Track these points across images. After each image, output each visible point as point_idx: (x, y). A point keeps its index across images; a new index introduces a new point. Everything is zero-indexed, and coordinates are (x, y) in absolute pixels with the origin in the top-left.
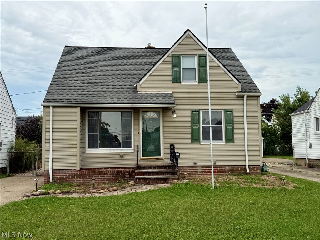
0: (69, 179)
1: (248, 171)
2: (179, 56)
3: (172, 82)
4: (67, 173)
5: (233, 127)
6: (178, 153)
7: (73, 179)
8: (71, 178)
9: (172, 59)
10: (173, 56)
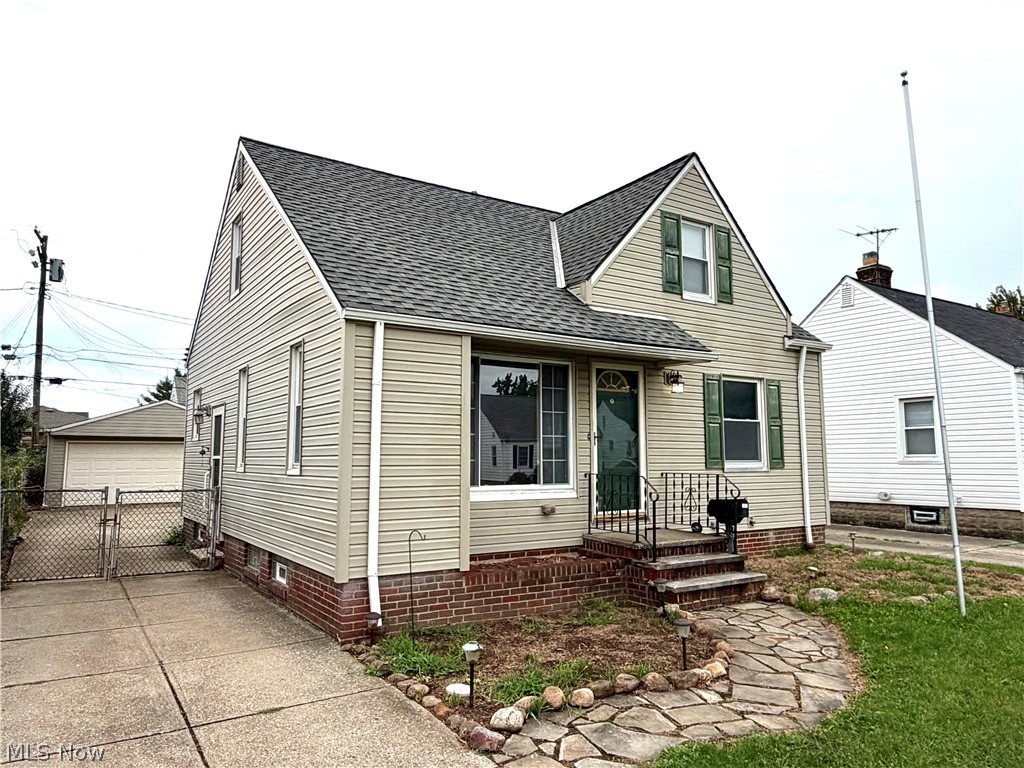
0: (432, 608)
1: (810, 540)
2: (678, 219)
3: (664, 291)
4: (429, 587)
5: (781, 427)
6: (745, 501)
7: (445, 607)
8: (438, 604)
9: (663, 224)
10: (664, 215)
